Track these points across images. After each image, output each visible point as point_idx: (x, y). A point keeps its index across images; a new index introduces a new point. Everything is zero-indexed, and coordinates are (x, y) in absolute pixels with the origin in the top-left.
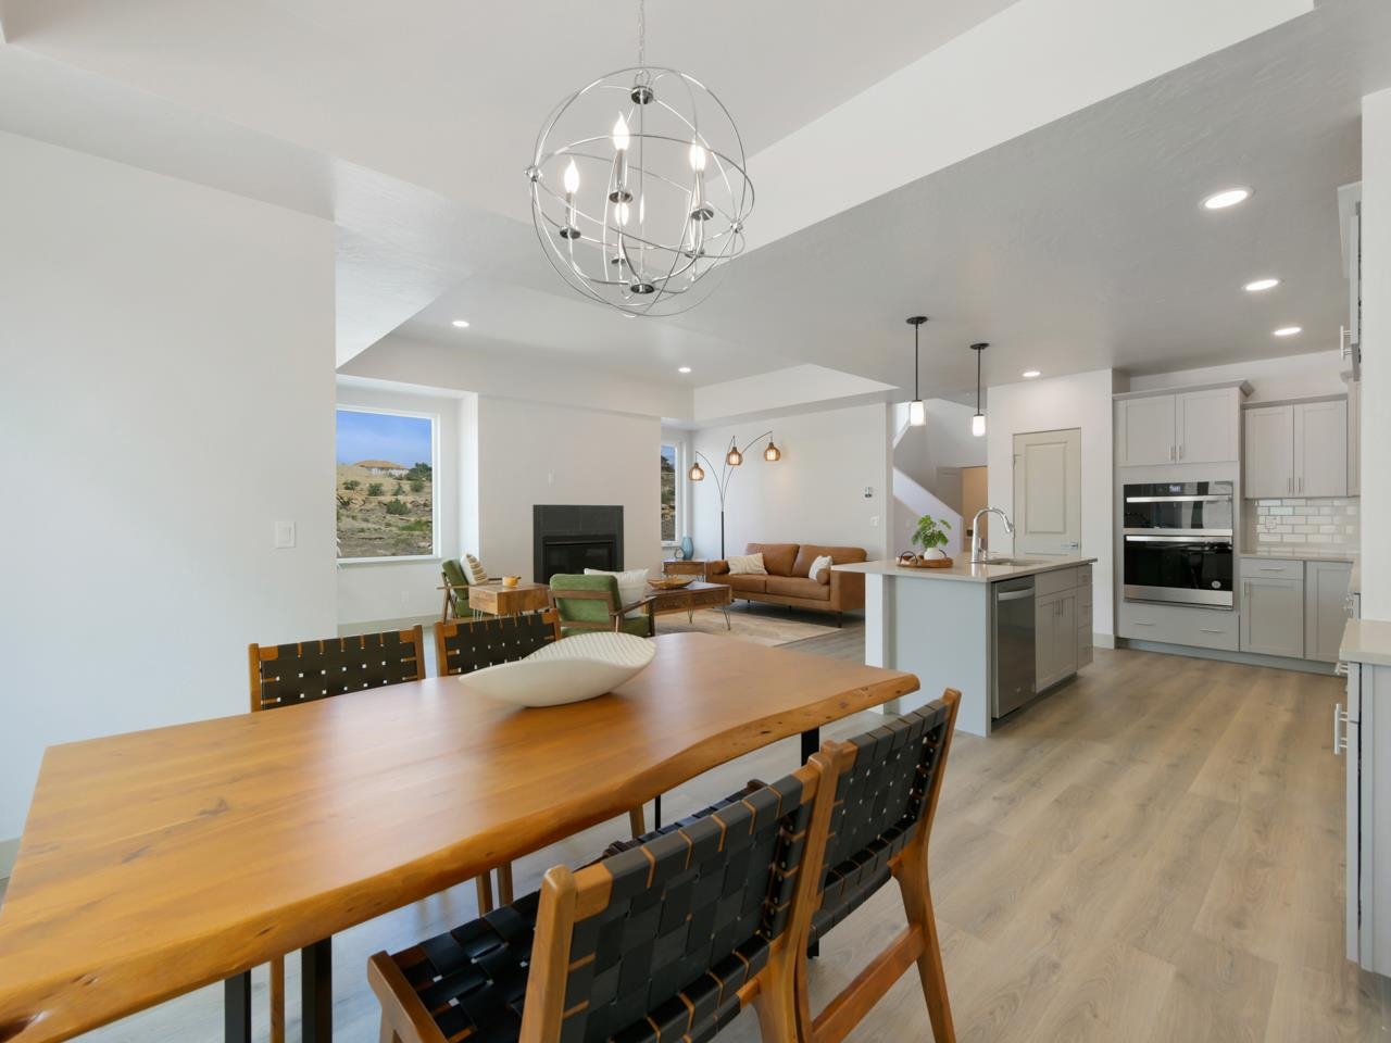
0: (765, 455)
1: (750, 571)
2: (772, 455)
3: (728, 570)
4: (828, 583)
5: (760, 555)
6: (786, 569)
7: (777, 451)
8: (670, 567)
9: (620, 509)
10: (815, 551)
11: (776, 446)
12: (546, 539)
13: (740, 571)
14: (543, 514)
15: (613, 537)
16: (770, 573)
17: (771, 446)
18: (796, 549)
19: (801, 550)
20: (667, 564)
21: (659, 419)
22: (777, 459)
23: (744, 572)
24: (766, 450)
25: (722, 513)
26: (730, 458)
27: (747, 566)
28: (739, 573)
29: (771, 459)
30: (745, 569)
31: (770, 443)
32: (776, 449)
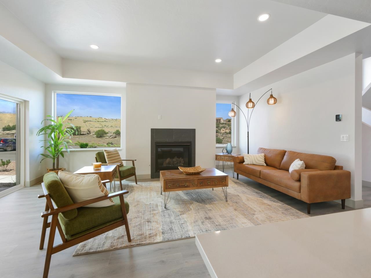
0: (268, 101)
1: (255, 163)
2: (272, 101)
3: (244, 161)
4: (299, 180)
5: (263, 154)
6: (277, 165)
7: (275, 99)
8: (218, 157)
9: (194, 131)
10: (295, 156)
11: (274, 96)
12: (156, 143)
13: (249, 163)
14: (155, 132)
15: (190, 142)
16: (267, 165)
17: (272, 96)
18: (283, 153)
19: (286, 154)
20: (217, 156)
21: (214, 89)
22: (275, 103)
23: (252, 163)
24: (269, 99)
25: (248, 132)
26: (248, 104)
27: (255, 160)
28: (249, 164)
29: (271, 103)
30: (252, 162)
31: (270, 95)
32: (274, 98)
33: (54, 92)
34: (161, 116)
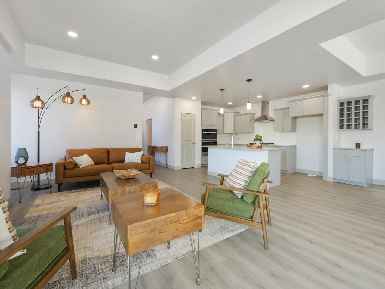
2: (85, 102)
18: (107, 151)
19: (110, 151)
24: (82, 99)
25: (39, 132)
26: (65, 98)
31: (84, 96)
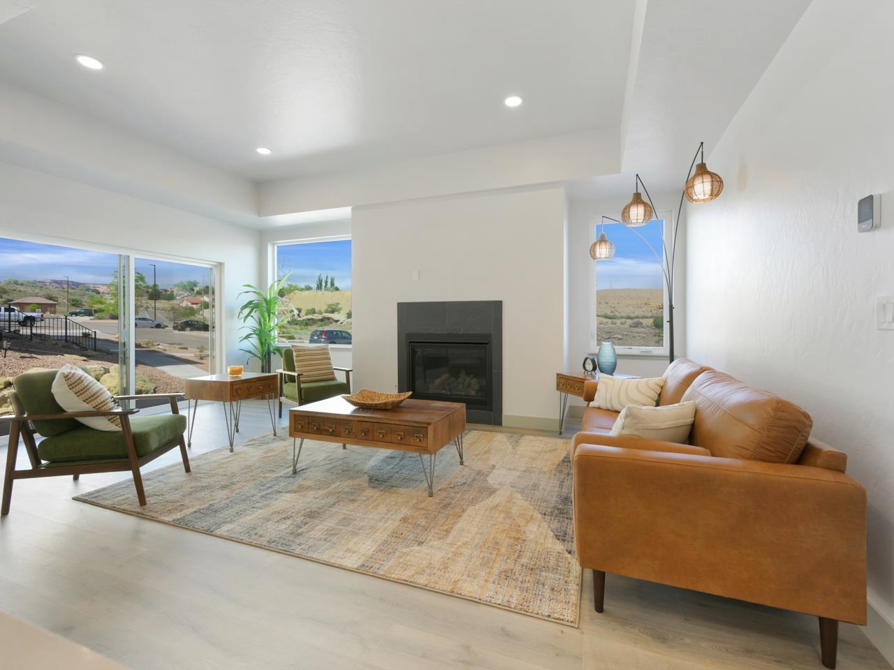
0: (689, 191)
3: (593, 398)
7: (718, 182)
9: (498, 305)
11: (709, 168)
12: (408, 335)
14: (406, 311)
15: (489, 337)
17: (702, 170)
20: (559, 377)
23: (609, 407)
24: (691, 182)
27: (619, 396)
28: (601, 407)
29: (701, 197)
30: (611, 401)
32: (712, 175)
33: (273, 244)
34: (419, 273)
